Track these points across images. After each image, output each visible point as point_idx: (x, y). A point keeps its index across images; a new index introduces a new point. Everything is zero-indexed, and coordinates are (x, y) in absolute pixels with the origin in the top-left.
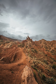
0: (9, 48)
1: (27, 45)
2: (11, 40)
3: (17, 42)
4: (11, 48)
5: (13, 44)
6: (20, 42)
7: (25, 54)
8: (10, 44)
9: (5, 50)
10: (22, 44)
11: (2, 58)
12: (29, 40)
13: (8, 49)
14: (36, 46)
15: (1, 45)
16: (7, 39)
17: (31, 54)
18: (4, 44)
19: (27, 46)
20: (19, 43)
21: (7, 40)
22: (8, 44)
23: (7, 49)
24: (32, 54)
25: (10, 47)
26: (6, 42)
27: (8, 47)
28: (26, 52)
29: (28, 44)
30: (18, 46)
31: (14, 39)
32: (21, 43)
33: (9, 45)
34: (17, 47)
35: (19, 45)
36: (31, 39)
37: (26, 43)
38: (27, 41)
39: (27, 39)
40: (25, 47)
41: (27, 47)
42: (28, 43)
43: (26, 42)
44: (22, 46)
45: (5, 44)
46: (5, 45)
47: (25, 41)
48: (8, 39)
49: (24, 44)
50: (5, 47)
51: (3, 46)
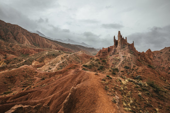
0: (56, 73)
1: (114, 64)
2: (62, 50)
3: (80, 53)
4: (61, 73)
5: (68, 59)
6: (92, 53)
7: (111, 99)
8: (59, 59)
9: (43, 79)
10: (97, 60)
11: (15, 107)
12: (123, 47)
13: (51, 75)
14: (150, 69)
15: (33, 64)
16: (50, 44)
17: (135, 101)
18: (42, 60)
19: (117, 70)
20: (87, 57)
21: (51, 47)
22: (54, 60)
23: (50, 77)
24: (141, 101)
25: (58, 69)
26: (47, 53)
27: (54, 69)
28: (115, 89)
29: (119, 60)
30: (86, 66)
31: (71, 43)
32: (95, 58)
33: (56, 62)
34: (81, 69)
35: (88, 64)
36: (129, 45)
37: (113, 57)
38: (115, 51)
39: (116, 42)
40: (107, 71)
41: (115, 72)
42: (118, 58)
43: (114, 54)
44: (97, 68)
45: (45, 61)
46: (44, 64)
47: (109, 49)
48: (53, 46)
49: (104, 61)
50: (44, 69)
51: (38, 67)
